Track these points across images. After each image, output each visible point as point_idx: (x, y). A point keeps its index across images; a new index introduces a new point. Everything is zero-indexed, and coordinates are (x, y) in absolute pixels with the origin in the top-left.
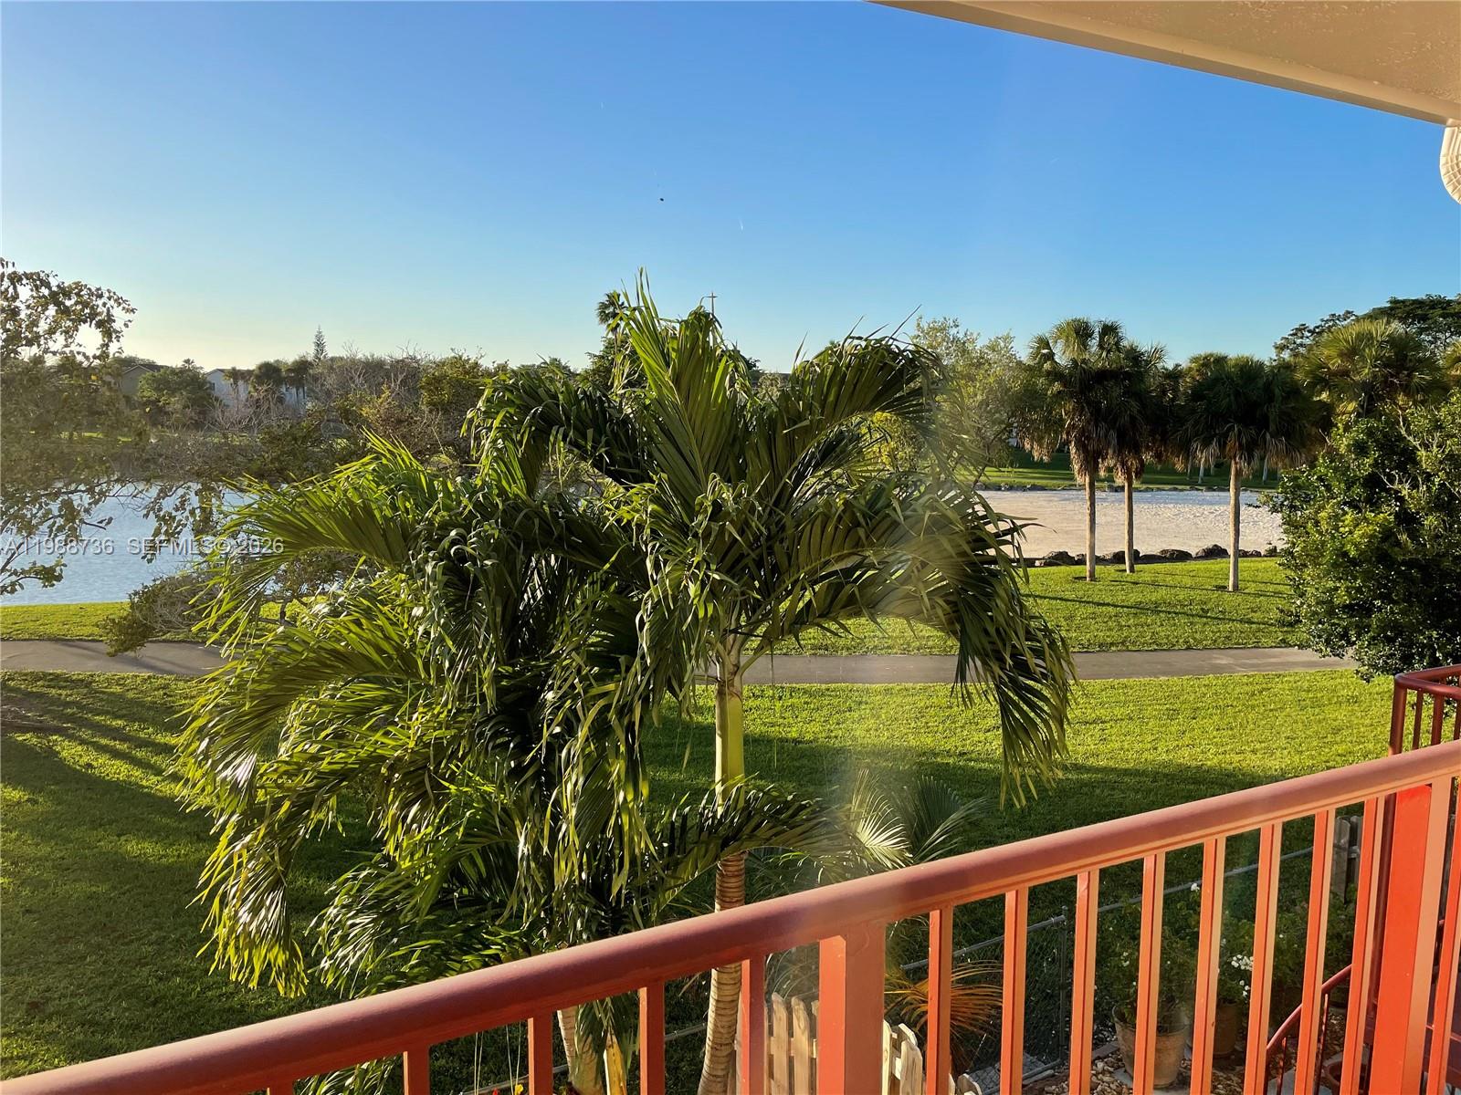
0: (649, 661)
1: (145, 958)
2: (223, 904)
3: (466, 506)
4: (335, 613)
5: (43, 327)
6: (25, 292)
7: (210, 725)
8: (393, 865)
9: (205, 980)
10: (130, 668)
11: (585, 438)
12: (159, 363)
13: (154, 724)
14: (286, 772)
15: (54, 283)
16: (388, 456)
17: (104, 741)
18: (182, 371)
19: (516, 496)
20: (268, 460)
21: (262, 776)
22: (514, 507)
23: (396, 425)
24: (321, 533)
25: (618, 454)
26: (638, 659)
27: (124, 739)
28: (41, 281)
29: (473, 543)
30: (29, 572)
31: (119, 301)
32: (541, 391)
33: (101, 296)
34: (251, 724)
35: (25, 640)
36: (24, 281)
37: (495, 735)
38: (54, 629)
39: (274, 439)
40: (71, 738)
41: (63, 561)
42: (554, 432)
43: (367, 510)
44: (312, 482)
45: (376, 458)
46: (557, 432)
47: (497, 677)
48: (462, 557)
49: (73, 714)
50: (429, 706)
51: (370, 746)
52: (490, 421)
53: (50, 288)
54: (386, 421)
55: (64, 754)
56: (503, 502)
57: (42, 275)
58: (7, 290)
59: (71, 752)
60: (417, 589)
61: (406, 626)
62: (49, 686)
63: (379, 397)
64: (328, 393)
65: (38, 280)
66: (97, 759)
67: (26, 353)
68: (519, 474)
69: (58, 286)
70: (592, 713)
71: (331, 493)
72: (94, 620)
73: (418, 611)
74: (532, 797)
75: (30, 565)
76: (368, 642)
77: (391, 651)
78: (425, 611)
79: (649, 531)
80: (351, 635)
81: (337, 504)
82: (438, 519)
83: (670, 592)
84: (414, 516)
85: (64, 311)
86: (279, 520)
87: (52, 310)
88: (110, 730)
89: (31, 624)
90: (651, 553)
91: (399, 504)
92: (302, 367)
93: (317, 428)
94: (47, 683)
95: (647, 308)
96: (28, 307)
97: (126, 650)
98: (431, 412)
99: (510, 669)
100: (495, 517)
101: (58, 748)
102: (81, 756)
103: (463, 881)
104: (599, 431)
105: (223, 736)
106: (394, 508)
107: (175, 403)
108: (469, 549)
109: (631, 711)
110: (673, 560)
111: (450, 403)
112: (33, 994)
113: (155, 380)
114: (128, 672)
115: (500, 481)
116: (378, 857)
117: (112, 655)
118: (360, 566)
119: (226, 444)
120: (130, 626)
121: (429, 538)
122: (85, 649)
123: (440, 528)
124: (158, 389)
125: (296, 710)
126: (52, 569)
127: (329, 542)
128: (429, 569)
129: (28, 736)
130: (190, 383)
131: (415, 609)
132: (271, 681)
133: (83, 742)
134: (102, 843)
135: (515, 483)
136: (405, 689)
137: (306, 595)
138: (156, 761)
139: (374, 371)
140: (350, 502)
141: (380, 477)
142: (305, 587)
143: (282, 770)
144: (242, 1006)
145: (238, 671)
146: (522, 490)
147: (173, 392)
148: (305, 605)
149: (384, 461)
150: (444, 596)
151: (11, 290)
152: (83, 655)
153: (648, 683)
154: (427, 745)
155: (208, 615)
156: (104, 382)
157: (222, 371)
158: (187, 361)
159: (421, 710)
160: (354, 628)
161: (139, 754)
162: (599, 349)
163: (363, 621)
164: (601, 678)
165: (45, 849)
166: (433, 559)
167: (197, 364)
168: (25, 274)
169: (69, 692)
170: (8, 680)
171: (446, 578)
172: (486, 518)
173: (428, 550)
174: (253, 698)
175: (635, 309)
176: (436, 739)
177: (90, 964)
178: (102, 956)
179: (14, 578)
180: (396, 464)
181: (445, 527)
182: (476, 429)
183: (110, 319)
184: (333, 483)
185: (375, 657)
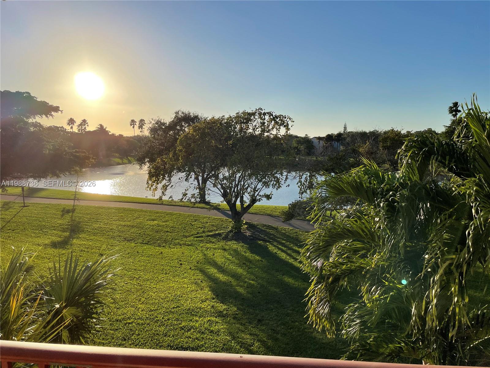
0: (471, 250)
1: (289, 314)
2: (312, 304)
3: (396, 184)
4: (348, 217)
5: (271, 127)
6: (267, 117)
7: (310, 248)
8: (365, 305)
9: (305, 325)
10: (287, 226)
11: (445, 160)
12: (299, 136)
13: (293, 243)
14: (332, 266)
15: (274, 114)
16: (369, 165)
17: (280, 247)
18: (305, 138)
19: (416, 181)
20: (329, 166)
21: (325, 266)
22: (414, 185)
23: (371, 155)
24: (346, 191)
25: (460, 166)
26: (466, 247)
27: (285, 246)
28: (271, 114)
29: (398, 197)
30: (264, 196)
31: (290, 119)
32: (428, 142)
33: (285, 118)
34: (322, 250)
35: (261, 215)
36: (267, 115)
37: (404, 268)
38: (269, 212)
39: (331, 159)
40: (272, 244)
41: (272, 193)
42: (432, 157)
43: (361, 183)
44: (343, 174)
45: (365, 166)
46: (434, 157)
47: (405, 246)
48: (394, 201)
49: (272, 237)
50: (380, 253)
51: (359, 264)
52: (406, 153)
53: (273, 116)
54: (367, 153)
55: (270, 248)
56: (411, 183)
57: (271, 113)
58: (262, 117)
59: (271, 248)
60: (377, 212)
61: (372, 224)
62: (267, 229)
63: (365, 145)
64: (348, 144)
65: (270, 114)
66: (278, 251)
67: (266, 134)
68: (417, 172)
69: (275, 115)
70: (445, 265)
71: (349, 177)
72: (279, 211)
73: (377, 219)
74: (418, 293)
75: (264, 194)
76: (360, 228)
77: (367, 232)
78: (379, 220)
79: (474, 197)
80: (354, 225)
81: (351, 181)
82: (386, 188)
83: (483, 223)
84: (377, 186)
85: (276, 123)
86: (333, 186)
87: (273, 122)
88: (282, 243)
89: (263, 210)
90: (475, 206)
91: (372, 182)
92: (340, 135)
93: (344, 156)
94: (266, 228)
95: (476, 108)
96: (267, 122)
97: (287, 221)
98: (383, 149)
99: (411, 244)
100: (408, 188)
101: (268, 247)
102: (274, 250)
103: (391, 317)
104: (451, 157)
105: (314, 252)
106: (370, 183)
107: (302, 147)
108: (396, 199)
109: (462, 267)
110: (485, 210)
111: (390, 146)
112: (259, 317)
113: (298, 141)
114: (287, 227)
115: (409, 175)
116: (361, 301)
117: (283, 222)
118: (358, 202)
119: (317, 160)
120: (288, 214)
121: (382, 194)
122: (276, 218)
123: (386, 191)
124: (298, 144)
125: (335, 247)
126: (269, 195)
127: (348, 194)
128: (382, 205)
129: (261, 242)
130: (306, 141)
131: (376, 219)
132: (329, 237)
133: (274, 246)
134: (278, 277)
135: (415, 176)
136: (371, 246)
137: (339, 209)
138: (293, 255)
139: (363, 135)
140: (355, 180)
141: (366, 173)
142: (338, 207)
143: (330, 265)
144: (315, 337)
145: (319, 232)
146: (418, 179)
147: (302, 144)
148: (338, 212)
149: (367, 167)
150: (386, 214)
151: (263, 117)
152: (276, 221)
153: (470, 257)
154: (379, 266)
155: (311, 214)
156: (285, 142)
157: (316, 137)
158: (306, 135)
159: (377, 254)
160: (355, 222)
161: (289, 252)
162: (449, 123)
163: (358, 221)
164: (449, 252)
165: (264, 275)
166: (383, 201)
167: (309, 136)
168: (267, 113)
169: (272, 231)
170: (257, 225)
171: (387, 208)
172: (403, 188)
173: (382, 198)
174: (323, 242)
175: (470, 109)
176: (382, 265)
177: (274, 312)
178: (277, 310)
179: (260, 197)
180: (371, 168)
181: (388, 191)
182: (401, 156)
183: (288, 124)
184: (350, 174)
185: (361, 232)
